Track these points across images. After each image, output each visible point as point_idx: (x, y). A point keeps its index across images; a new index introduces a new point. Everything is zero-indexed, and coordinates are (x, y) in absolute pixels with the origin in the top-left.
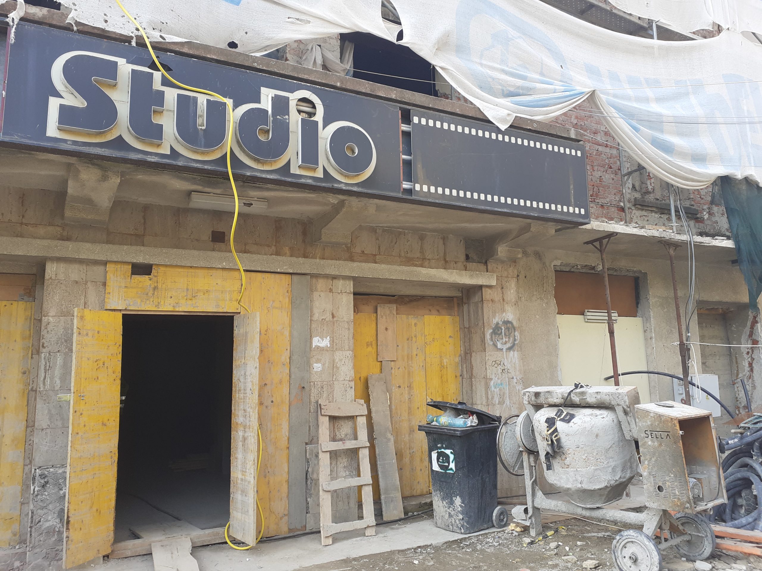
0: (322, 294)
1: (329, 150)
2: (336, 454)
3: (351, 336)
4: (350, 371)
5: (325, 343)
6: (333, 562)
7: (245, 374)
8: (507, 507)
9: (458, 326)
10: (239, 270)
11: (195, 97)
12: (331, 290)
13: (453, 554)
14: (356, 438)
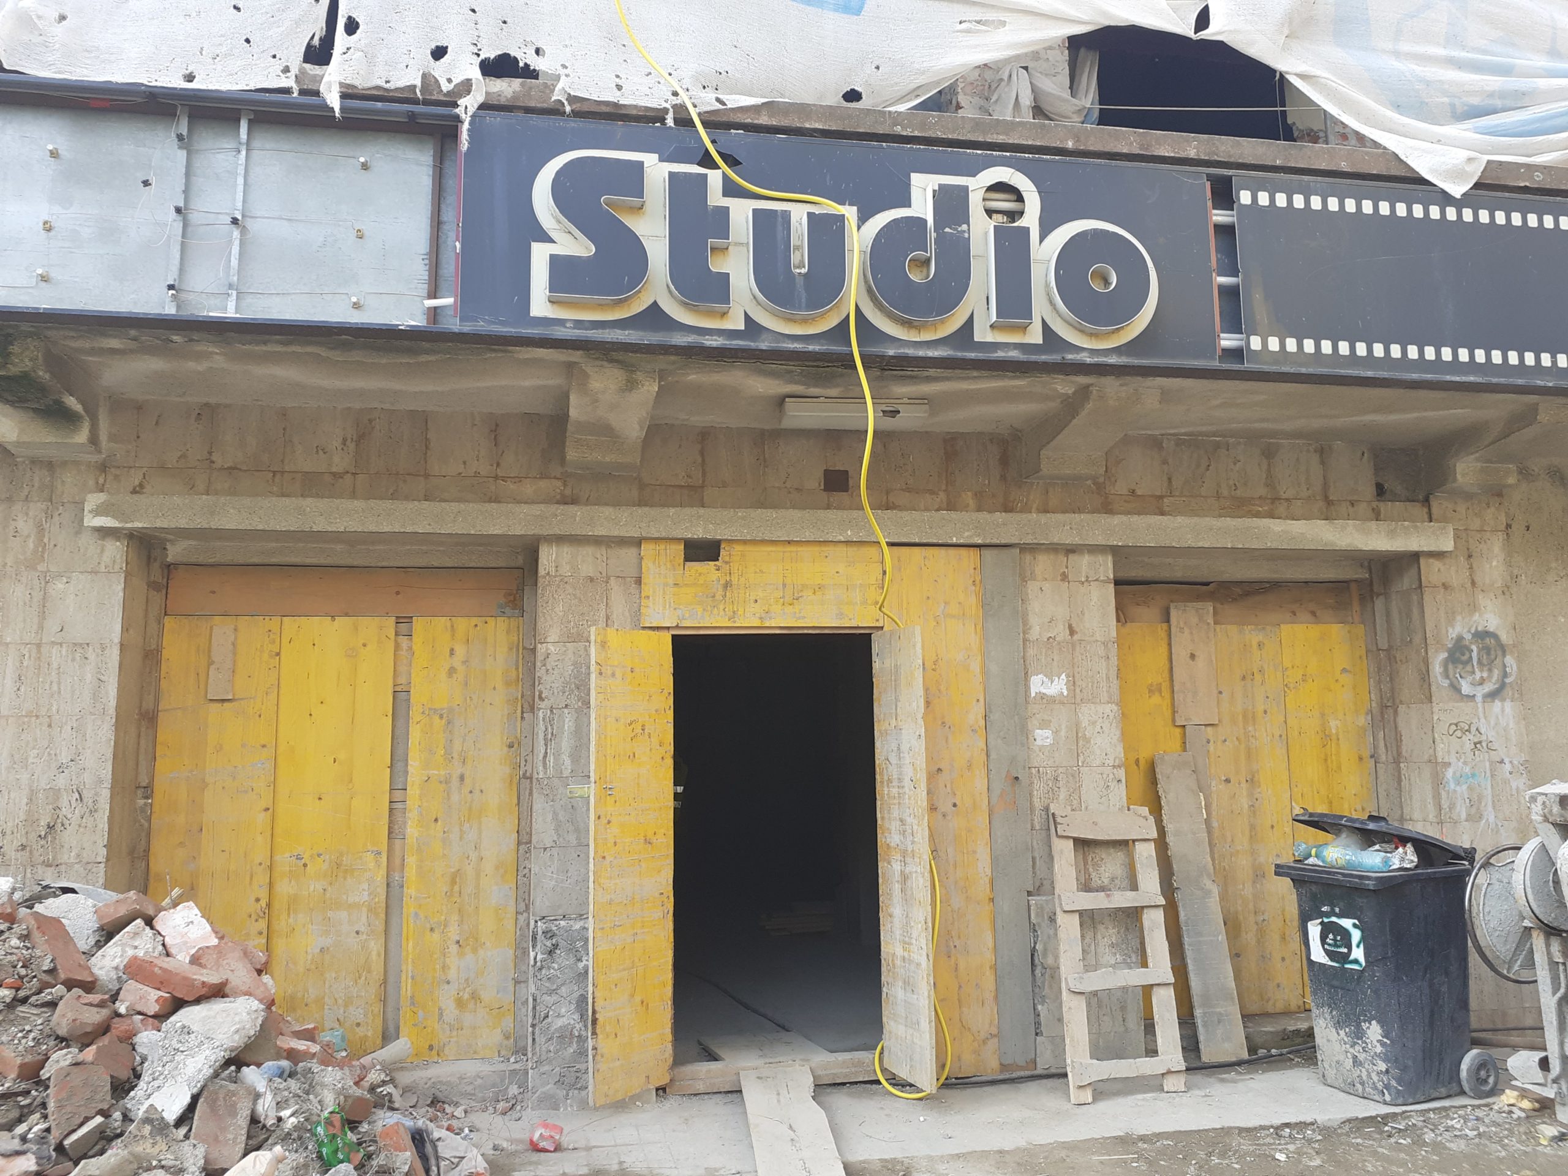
0: (1047, 586)
1: (1053, 284)
2: (1092, 918)
3: (1113, 673)
4: (1115, 746)
5: (1058, 687)
6: (1096, 1139)
7: (899, 749)
8: (1496, 1052)
9: (1364, 647)
10: (879, 543)
11: (786, 211)
12: (1064, 577)
13: (1366, 1147)
14: (1134, 887)
